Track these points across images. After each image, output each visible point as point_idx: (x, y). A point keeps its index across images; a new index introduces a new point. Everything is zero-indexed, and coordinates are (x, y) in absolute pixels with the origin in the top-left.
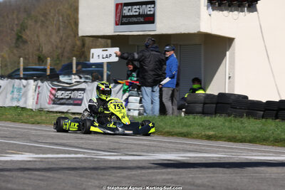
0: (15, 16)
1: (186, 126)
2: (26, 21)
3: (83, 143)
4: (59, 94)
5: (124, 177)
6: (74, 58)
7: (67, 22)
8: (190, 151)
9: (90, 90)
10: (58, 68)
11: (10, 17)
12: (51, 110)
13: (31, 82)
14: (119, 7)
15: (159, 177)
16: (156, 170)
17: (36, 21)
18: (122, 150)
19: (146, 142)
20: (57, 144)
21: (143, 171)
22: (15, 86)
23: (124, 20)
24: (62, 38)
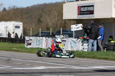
0: (37, 12)
1: (106, 55)
2: (42, 13)
3: (65, 62)
6: (61, 28)
7: (58, 14)
8: (108, 65)
9: (68, 41)
10: (55, 32)
11: (36, 12)
13: (44, 38)
14: (79, 8)
16: (94, 73)
17: (46, 14)
18: (81, 65)
20: (54, 63)
21: (89, 73)
22: (38, 39)
23: (81, 13)
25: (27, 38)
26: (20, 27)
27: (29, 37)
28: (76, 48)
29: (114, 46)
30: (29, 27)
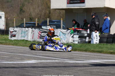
1: (100, 48)
2: (24, 2)
3: (57, 55)
4: (43, 34)
5: (79, 70)
6: (48, 19)
7: (42, 2)
8: (104, 59)
10: (40, 23)
11: (17, 1)
12: (39, 41)
13: (30, 29)
15: (94, 70)
16: (92, 67)
17: (29, 3)
18: (75, 58)
19: (84, 55)
20: (45, 56)
21: (87, 68)
22: (23, 31)
23: (71, 2)
24: (40, 10)
25: (11, 29)
26: (1, 17)
27: (13, 28)
28: (66, 40)
30: (10, 17)
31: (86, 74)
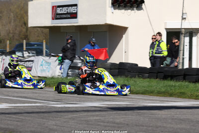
3: (37, 96)
9: (37, 61)
14: (54, 8)
15: (91, 118)
20: (21, 97)
23: (58, 16)
28: (51, 72)
29: (111, 69)
31: (80, 124)
